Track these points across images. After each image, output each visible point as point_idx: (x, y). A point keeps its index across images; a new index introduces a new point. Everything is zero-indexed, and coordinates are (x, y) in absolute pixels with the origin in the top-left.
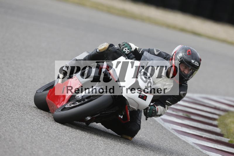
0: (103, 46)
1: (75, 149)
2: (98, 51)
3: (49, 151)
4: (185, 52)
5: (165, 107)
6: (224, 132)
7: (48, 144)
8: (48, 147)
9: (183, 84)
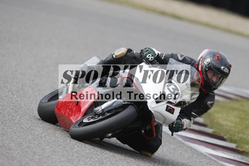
1: (49, 141)
3: (21, 144)
6: (207, 122)
7: (20, 136)
8: (21, 139)
9: (210, 94)
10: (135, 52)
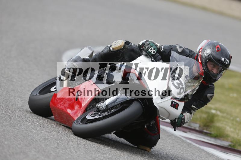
0: (117, 44)
2: (111, 49)
4: (213, 48)
5: (191, 113)
9: (210, 86)
10: (132, 44)
